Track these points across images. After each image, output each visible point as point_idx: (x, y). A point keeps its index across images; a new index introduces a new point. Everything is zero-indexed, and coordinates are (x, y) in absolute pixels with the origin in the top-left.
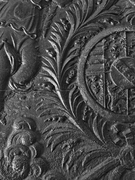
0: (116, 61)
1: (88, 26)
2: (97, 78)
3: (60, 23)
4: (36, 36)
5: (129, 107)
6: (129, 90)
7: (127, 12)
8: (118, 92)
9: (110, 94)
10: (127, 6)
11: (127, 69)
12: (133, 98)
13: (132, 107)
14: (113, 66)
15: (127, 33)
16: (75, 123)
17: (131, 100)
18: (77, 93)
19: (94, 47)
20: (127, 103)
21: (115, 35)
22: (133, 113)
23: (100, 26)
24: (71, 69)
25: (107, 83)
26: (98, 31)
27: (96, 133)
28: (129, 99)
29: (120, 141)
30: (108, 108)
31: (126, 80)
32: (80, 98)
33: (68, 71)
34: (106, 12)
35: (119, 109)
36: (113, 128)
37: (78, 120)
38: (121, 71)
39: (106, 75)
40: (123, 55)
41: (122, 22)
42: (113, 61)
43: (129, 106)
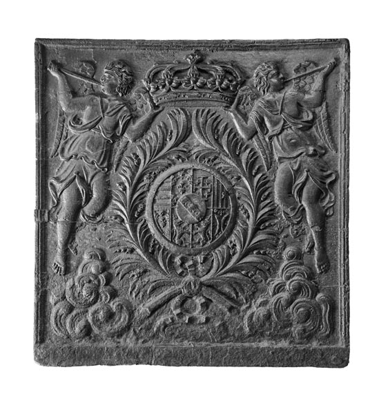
0: (181, 197)
1: (158, 161)
2: (164, 213)
3: (131, 158)
4: (106, 169)
6: (193, 225)
7: (196, 150)
8: (183, 227)
9: (175, 228)
10: (195, 144)
11: (192, 205)
12: (196, 233)
13: (195, 241)
14: (179, 202)
15: (194, 170)
16: (142, 255)
17: (195, 235)
18: (145, 226)
19: (163, 183)
20: (191, 237)
21: (182, 172)
23: (170, 162)
24: (140, 203)
25: (173, 217)
26: (167, 168)
27: (161, 264)
28: (192, 234)
29: (183, 272)
30: (173, 241)
31: (190, 215)
32: (148, 231)
33: (137, 205)
34: (175, 148)
35: (183, 242)
36: (177, 260)
37: (146, 251)
38: (187, 207)
39: (173, 209)
40: (189, 191)
41: (190, 159)
43: (192, 240)
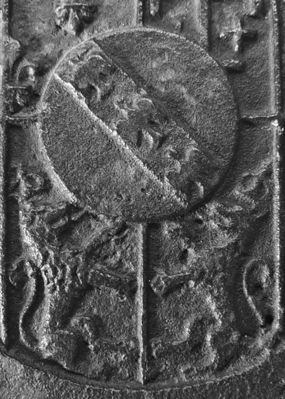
5: (148, 337)
8: (86, 244)
9: (34, 253)
12: (174, 281)
13: (170, 336)
14: (54, 81)
17: (166, 295)
20: (141, 312)
22: (176, 373)
25: (18, 185)
28: (148, 289)
30: (22, 338)
31: (133, 165)
35: (91, 347)
38: (106, 113)
39: (15, 134)
40: (120, 14)
42: (60, 54)
43: (152, 327)
